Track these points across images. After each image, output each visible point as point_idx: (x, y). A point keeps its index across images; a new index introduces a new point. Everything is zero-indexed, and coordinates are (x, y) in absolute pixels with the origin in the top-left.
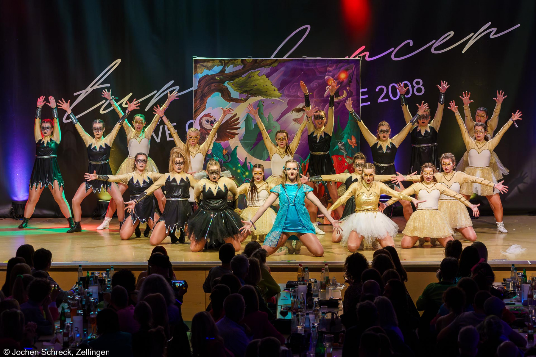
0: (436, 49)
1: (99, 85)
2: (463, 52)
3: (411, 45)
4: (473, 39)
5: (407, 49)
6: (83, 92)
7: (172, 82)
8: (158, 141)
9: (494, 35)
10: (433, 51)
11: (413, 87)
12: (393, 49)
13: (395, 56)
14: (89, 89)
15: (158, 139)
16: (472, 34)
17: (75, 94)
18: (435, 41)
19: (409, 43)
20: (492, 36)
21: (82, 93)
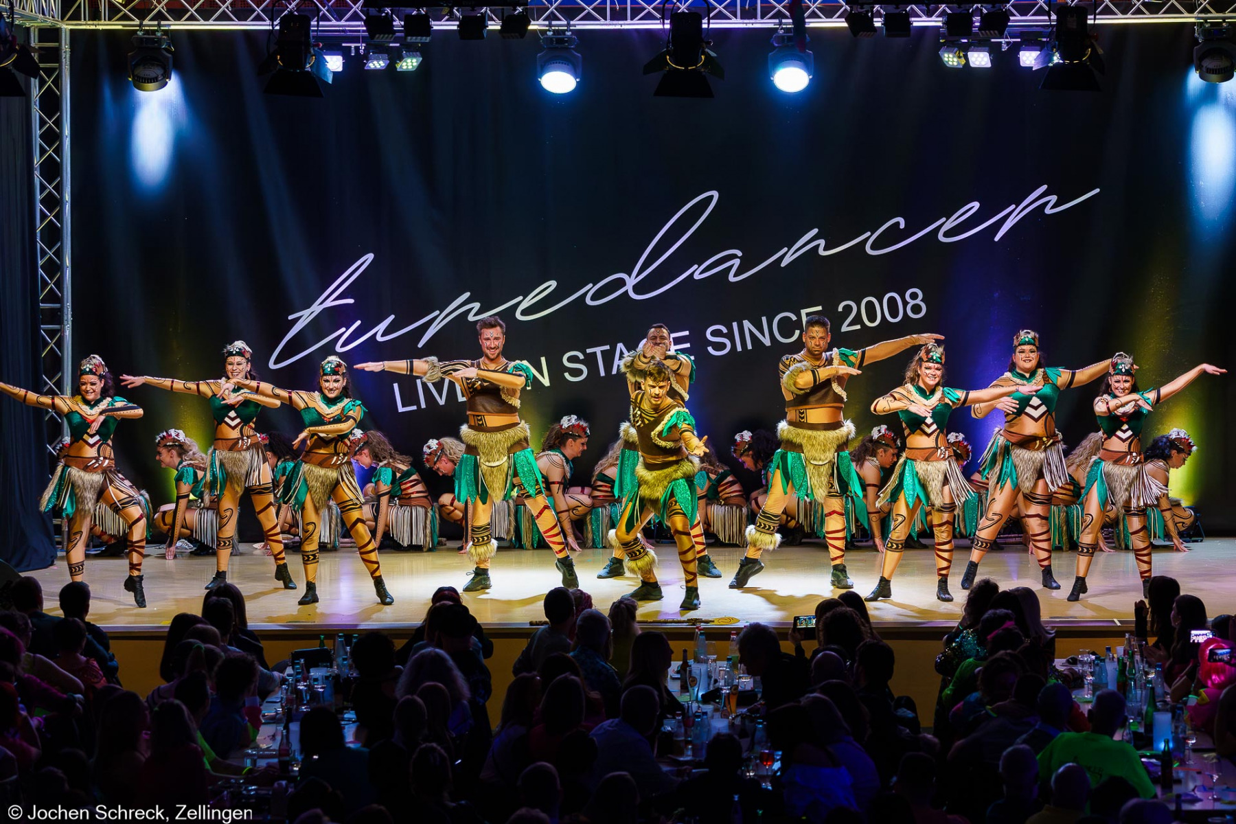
0: (946, 234)
1: (334, 300)
2: (997, 239)
3: (902, 226)
4: (1013, 216)
5: (894, 235)
6: (307, 312)
7: (467, 295)
8: (442, 402)
9: (1053, 207)
10: (941, 238)
11: (905, 303)
12: (868, 234)
13: (873, 248)
14: (316, 308)
15: (441, 397)
16: (1013, 206)
17: (290, 318)
18: (944, 219)
19: (898, 224)
20: (1048, 211)
21: (301, 317)
